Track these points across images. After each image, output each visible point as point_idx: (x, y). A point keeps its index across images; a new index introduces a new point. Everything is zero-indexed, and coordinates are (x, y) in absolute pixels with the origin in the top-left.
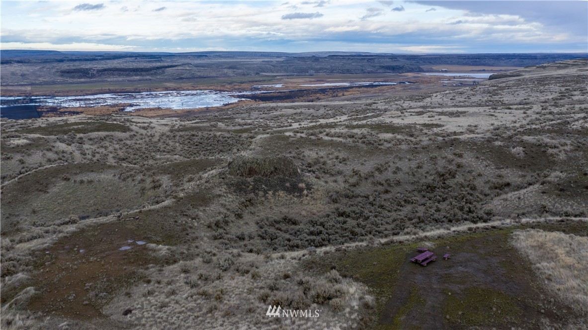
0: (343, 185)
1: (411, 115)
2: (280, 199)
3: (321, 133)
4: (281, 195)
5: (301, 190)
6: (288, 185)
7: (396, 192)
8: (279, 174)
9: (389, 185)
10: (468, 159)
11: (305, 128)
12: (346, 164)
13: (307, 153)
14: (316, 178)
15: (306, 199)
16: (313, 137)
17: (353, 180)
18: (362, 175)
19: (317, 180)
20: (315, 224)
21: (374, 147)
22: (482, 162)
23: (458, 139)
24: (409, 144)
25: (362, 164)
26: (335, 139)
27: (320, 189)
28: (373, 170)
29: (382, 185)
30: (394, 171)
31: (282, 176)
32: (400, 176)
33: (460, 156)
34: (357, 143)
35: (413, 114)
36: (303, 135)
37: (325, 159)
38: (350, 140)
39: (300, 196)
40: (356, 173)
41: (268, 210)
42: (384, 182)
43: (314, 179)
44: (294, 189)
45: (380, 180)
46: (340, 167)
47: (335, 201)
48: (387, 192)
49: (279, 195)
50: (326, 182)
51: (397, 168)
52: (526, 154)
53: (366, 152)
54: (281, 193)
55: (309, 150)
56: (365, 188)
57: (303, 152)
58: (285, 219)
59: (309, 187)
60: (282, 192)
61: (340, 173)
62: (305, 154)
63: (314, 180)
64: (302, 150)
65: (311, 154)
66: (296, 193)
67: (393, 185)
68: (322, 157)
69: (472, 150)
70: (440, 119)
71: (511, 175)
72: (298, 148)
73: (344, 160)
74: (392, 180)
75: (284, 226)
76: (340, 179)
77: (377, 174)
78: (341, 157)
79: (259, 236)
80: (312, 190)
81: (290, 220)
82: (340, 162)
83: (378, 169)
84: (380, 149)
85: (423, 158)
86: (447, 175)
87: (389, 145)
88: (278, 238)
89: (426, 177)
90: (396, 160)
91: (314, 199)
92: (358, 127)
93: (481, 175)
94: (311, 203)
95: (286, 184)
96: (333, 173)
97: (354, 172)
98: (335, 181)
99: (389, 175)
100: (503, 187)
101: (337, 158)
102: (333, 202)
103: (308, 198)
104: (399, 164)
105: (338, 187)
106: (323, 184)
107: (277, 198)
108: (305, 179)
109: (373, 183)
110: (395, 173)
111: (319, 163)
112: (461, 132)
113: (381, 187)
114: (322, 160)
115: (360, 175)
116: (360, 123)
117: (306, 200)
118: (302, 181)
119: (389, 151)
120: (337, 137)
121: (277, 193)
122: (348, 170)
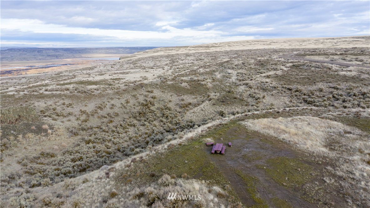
0: (76, 122)
2: (30, 139)
3: (40, 89)
4: (30, 136)
5: (46, 131)
6: (34, 127)
7: (117, 121)
8: (23, 120)
9: (111, 117)
11: (26, 89)
12: (73, 107)
13: (36, 104)
14: (53, 120)
15: (52, 137)
16: (35, 93)
17: (83, 117)
18: (89, 113)
19: (55, 121)
20: (71, 153)
21: (89, 95)
22: (167, 94)
23: (143, 83)
24: (113, 90)
25: (86, 106)
26: (54, 92)
27: (60, 127)
28: (96, 109)
29: (106, 117)
30: (111, 107)
31: (26, 122)
32: (116, 110)
33: (152, 92)
34: (74, 93)
35: (97, 75)
36: (26, 92)
37: (54, 106)
38: (68, 92)
39: (47, 135)
40: (83, 112)
41: (24, 150)
43: (52, 121)
44: (39, 130)
45: (103, 115)
46: (70, 110)
47: (76, 134)
48: (111, 121)
49: (29, 137)
50: (62, 122)
51: (113, 105)
53: (85, 98)
54: (30, 135)
55: (37, 101)
56: (94, 122)
57: (34, 103)
58: (42, 154)
59: (51, 127)
60: (31, 134)
61: (70, 114)
63: (53, 122)
64: (32, 102)
65: (41, 105)
66: (42, 133)
67: (113, 116)
68: (51, 105)
69: (157, 88)
72: (27, 101)
73: (70, 105)
74: (112, 114)
75: (42, 160)
76: (72, 118)
77: (99, 111)
78: (66, 103)
79: (26, 172)
80: (54, 129)
81: (48, 154)
82: (68, 107)
83: (100, 108)
84: (94, 95)
85: (127, 96)
86: (150, 104)
87: (99, 92)
89: (134, 108)
90: (110, 100)
91: (58, 135)
92: (70, 83)
93: (171, 101)
94: (57, 139)
95: (32, 128)
96: (65, 115)
97: (82, 112)
98: (69, 120)
99: (107, 110)
100: (186, 107)
101: (64, 104)
103: (53, 135)
104: (112, 102)
105: (73, 124)
106: (61, 123)
107: (28, 140)
108: (46, 122)
109: (99, 117)
110: (111, 108)
111: (50, 110)
113: (106, 119)
114: (51, 107)
115: (87, 113)
116: (66, 82)
117: (53, 137)
118: (44, 124)
119: (101, 96)
121: (26, 136)
122: (76, 111)
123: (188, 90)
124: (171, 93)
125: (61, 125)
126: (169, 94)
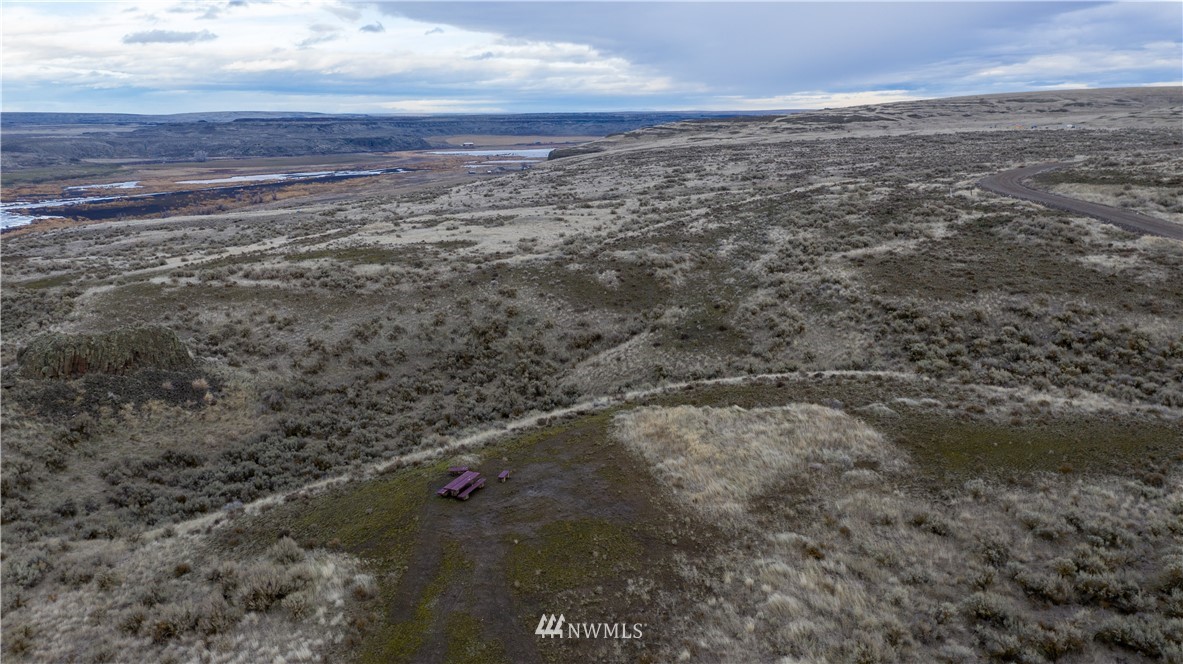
0: (290, 373)
1: (414, 227)
2: (152, 416)
3: (232, 272)
4: (155, 408)
5: (200, 392)
6: (167, 385)
7: (398, 374)
8: (144, 365)
9: (384, 363)
10: (526, 299)
11: (197, 267)
12: (292, 330)
13: (205, 316)
14: (230, 364)
15: (213, 411)
16: (215, 283)
17: (308, 362)
18: (329, 349)
19: (234, 368)
20: (236, 458)
21: (347, 293)
22: (551, 302)
23: (503, 264)
24: (414, 281)
25: (326, 328)
26: (263, 283)
27: (243, 386)
28: (349, 338)
29: (371, 364)
30: (392, 335)
31: (152, 369)
32: (403, 343)
33: (511, 295)
34: (312, 288)
35: (418, 225)
36: (193, 280)
37: (247, 325)
38: (298, 283)
39: (198, 407)
40: (314, 346)
41: (129, 445)
42: (373, 358)
43: (226, 367)
44: (184, 394)
45: (365, 356)
46: (281, 337)
47: (276, 407)
48: (381, 376)
49: (150, 410)
50: (254, 371)
51: (397, 329)
52: (623, 281)
53: (332, 303)
54: (155, 405)
55: (209, 309)
56: (337, 375)
57: (197, 315)
58: (168, 457)
59: (216, 385)
60: (157, 402)
61: (280, 350)
62: (201, 319)
63: (227, 370)
64: (194, 311)
65: (214, 318)
66: (188, 401)
67: (392, 362)
68: (240, 322)
69: (530, 282)
70: (468, 232)
71: (602, 321)
72: (183, 308)
73: (288, 323)
74: (388, 353)
75: (167, 474)
76: (282, 361)
77: (357, 343)
78: (280, 318)
79: (111, 501)
80: (224, 389)
81: (180, 458)
82: (280, 329)
83: (359, 335)
84: (359, 295)
85: (444, 304)
86: (492, 332)
87: (378, 286)
88: (157, 500)
89: (453, 340)
90: (394, 314)
91: (230, 408)
92: (311, 255)
93: (552, 326)
94: (223, 417)
95: (164, 385)
96: (267, 350)
97: (310, 345)
98: (273, 368)
99: (382, 342)
100: (590, 343)
101: (272, 320)
102: (273, 409)
103: (216, 408)
104: (400, 321)
105: (280, 377)
106: (248, 375)
107: (146, 417)
108: (206, 369)
109: (352, 363)
110: (393, 338)
111: (235, 334)
112: (509, 253)
113: (368, 368)
114: (239, 328)
115: (324, 350)
116: (314, 248)
117: (211, 413)
118: (199, 374)
119: (377, 298)
120: (268, 278)
121: (145, 406)
122: (297, 342)
123: (611, 293)
124: (562, 302)
125: (244, 378)
126: (554, 303)
